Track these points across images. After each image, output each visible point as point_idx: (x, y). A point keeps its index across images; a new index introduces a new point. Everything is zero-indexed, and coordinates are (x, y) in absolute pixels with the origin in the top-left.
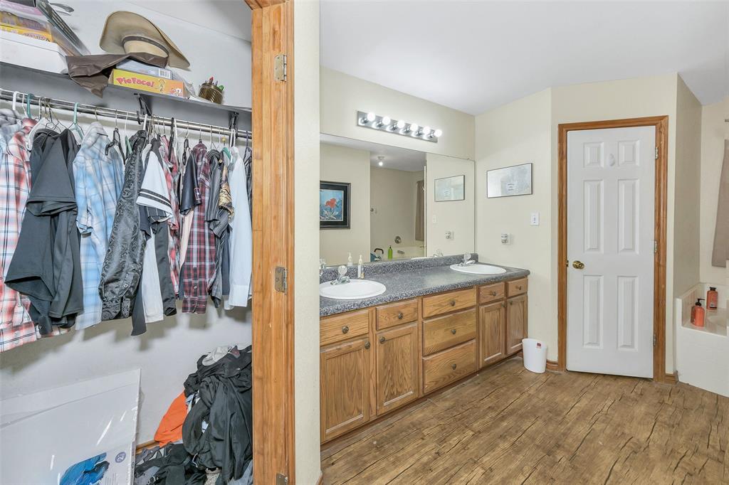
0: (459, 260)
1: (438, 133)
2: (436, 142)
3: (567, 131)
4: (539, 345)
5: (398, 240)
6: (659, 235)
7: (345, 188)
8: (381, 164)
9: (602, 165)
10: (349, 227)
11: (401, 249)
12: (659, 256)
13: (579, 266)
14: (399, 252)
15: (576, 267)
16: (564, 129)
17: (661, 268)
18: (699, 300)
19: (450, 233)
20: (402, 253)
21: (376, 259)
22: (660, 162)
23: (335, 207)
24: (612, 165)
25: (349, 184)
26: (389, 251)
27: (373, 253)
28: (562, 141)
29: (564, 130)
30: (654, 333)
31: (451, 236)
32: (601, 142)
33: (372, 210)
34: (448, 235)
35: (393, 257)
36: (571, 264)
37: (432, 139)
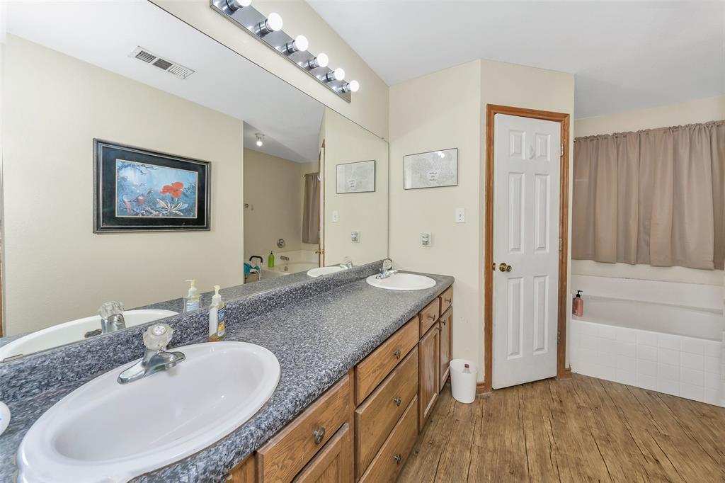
0: (377, 269)
1: (354, 86)
2: (349, 101)
3: (495, 113)
4: (467, 366)
5: (280, 244)
6: (563, 233)
7: (201, 168)
8: (259, 144)
9: (524, 158)
10: (207, 228)
11: (284, 255)
12: (563, 253)
13: (505, 268)
14: (282, 258)
15: (503, 270)
16: (493, 110)
17: (564, 265)
18: (579, 292)
19: (356, 234)
20: (286, 259)
21: (251, 270)
22: (564, 158)
23: (182, 195)
24: (532, 158)
25: (207, 163)
26: (270, 258)
27: (248, 262)
28: (490, 124)
29: (492, 112)
30: (558, 331)
31: (358, 237)
32: (523, 132)
33: (246, 206)
34: (354, 236)
35: (275, 264)
36: (497, 267)
37: (345, 95)
